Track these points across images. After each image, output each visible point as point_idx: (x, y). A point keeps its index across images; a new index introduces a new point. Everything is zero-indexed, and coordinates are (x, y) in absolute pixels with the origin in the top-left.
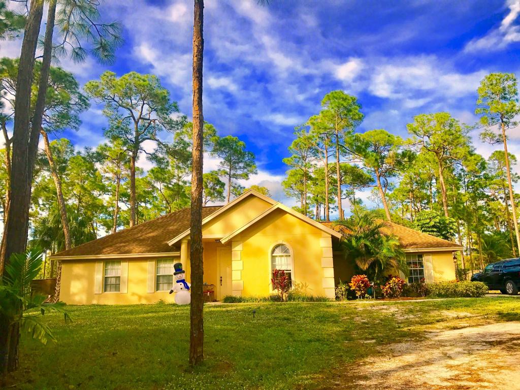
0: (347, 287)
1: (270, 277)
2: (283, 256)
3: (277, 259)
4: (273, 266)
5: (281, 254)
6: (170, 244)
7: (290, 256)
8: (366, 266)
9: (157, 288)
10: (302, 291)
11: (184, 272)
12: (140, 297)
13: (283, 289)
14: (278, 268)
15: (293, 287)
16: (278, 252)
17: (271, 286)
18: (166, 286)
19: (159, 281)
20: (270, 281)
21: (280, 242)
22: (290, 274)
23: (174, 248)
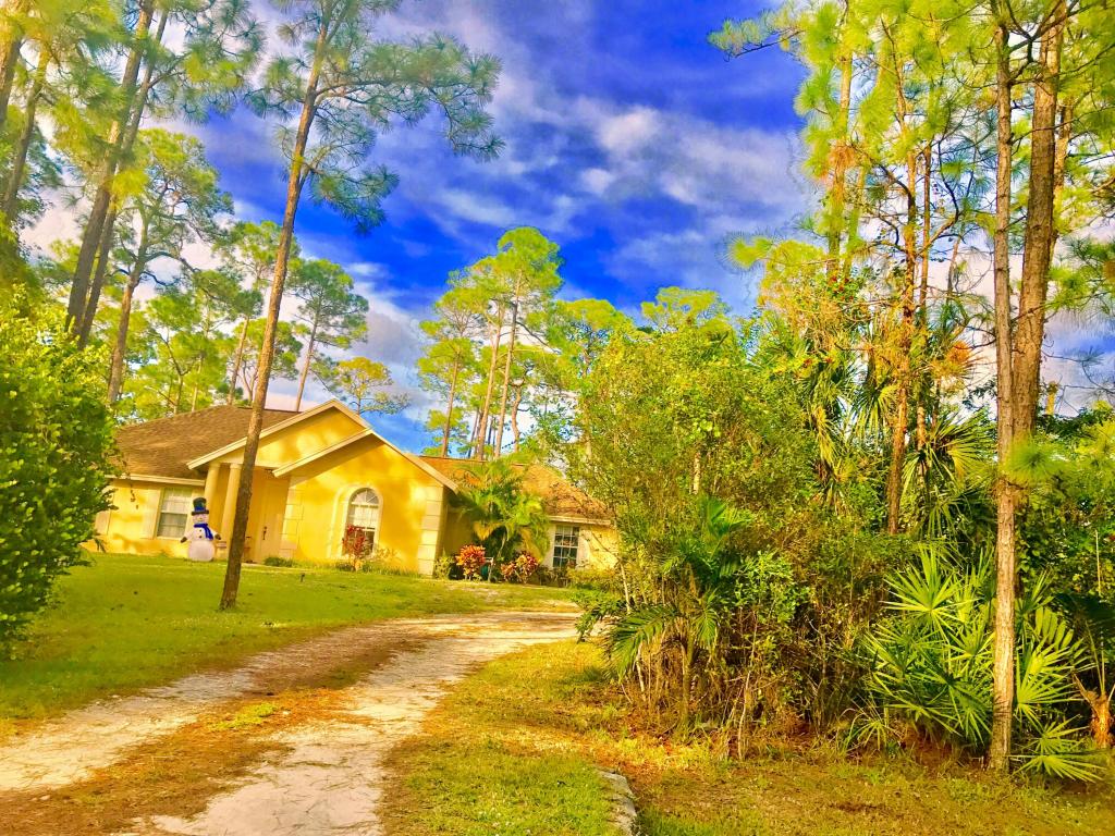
0: (452, 561)
1: (342, 534)
2: (366, 506)
3: (357, 510)
4: (350, 519)
5: (364, 503)
6: (191, 467)
7: (377, 507)
8: (487, 534)
9: (159, 531)
10: (386, 560)
11: (207, 512)
12: (127, 543)
13: (357, 554)
14: (356, 523)
15: (373, 554)
16: (361, 500)
17: (340, 548)
18: (173, 530)
19: (162, 521)
20: (341, 541)
21: (367, 485)
22: (371, 536)
23: (196, 473)
